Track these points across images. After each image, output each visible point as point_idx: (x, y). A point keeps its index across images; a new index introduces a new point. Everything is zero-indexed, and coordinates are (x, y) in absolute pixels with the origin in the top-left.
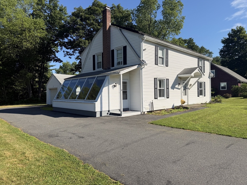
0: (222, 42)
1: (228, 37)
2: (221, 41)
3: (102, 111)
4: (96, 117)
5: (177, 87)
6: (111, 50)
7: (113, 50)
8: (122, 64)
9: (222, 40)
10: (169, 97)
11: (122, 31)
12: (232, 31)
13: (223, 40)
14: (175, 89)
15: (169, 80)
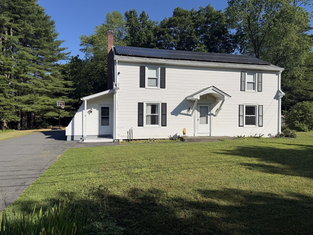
3: (73, 136)
4: (66, 140)
5: (186, 113)
10: (167, 125)
14: (179, 116)
15: (167, 104)
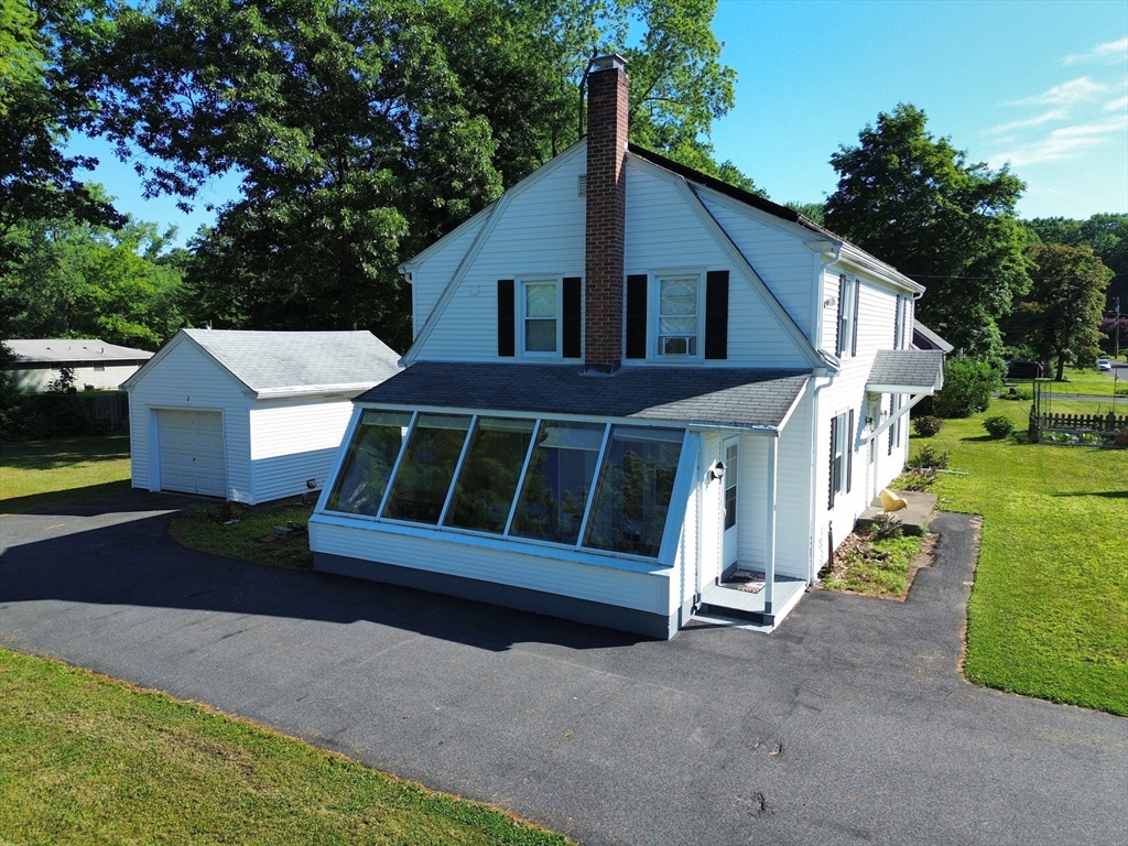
0: (832, 162)
1: (860, 145)
2: (832, 159)
3: (682, 607)
4: (666, 638)
6: (626, 273)
7: (643, 278)
8: (692, 352)
9: (834, 155)
11: (700, 193)
12: (880, 122)
13: (838, 156)
15: (853, 412)
